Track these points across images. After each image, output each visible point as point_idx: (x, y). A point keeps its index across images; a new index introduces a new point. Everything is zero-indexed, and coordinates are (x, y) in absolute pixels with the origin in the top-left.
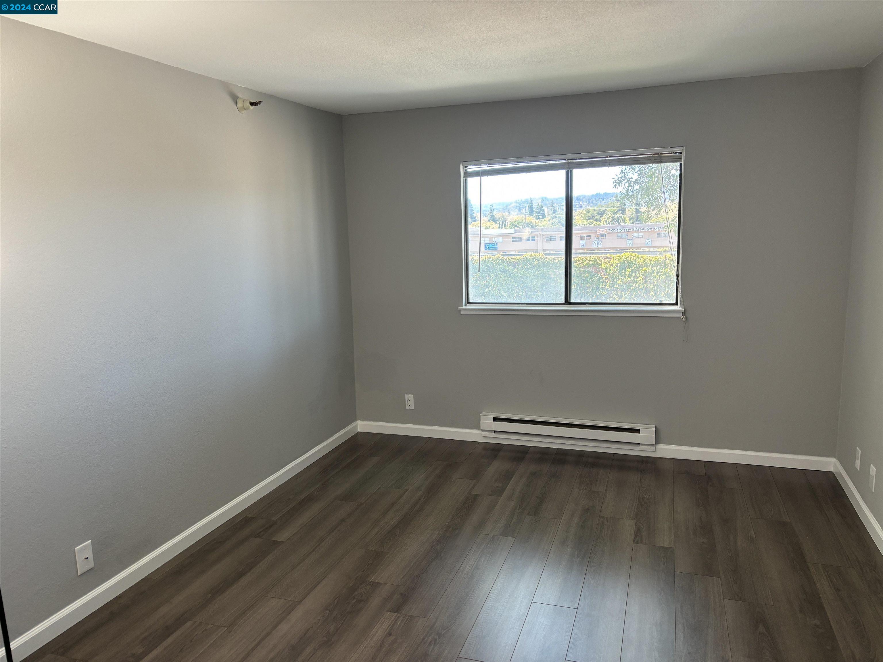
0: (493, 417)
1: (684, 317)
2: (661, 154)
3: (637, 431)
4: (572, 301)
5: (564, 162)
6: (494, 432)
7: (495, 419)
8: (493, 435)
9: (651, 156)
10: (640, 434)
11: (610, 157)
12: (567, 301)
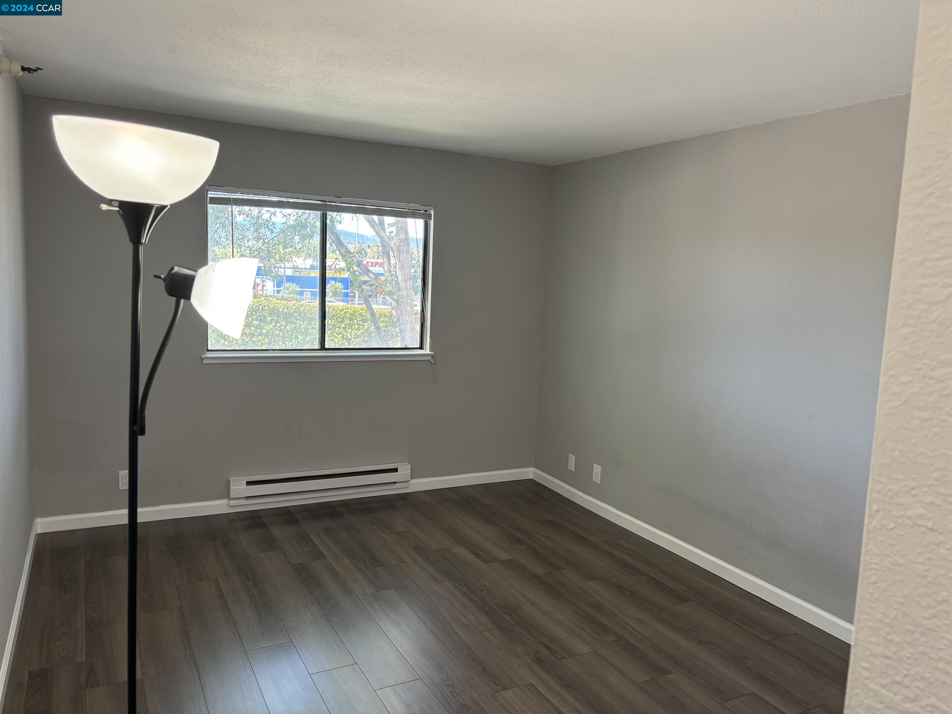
0: (247, 482)
1: (433, 360)
2: (414, 210)
3: (396, 470)
4: (326, 347)
5: (319, 202)
6: (246, 499)
7: (249, 483)
8: (244, 502)
9: (406, 210)
10: (398, 473)
11: (369, 206)
12: (323, 348)
